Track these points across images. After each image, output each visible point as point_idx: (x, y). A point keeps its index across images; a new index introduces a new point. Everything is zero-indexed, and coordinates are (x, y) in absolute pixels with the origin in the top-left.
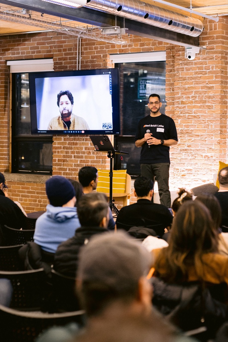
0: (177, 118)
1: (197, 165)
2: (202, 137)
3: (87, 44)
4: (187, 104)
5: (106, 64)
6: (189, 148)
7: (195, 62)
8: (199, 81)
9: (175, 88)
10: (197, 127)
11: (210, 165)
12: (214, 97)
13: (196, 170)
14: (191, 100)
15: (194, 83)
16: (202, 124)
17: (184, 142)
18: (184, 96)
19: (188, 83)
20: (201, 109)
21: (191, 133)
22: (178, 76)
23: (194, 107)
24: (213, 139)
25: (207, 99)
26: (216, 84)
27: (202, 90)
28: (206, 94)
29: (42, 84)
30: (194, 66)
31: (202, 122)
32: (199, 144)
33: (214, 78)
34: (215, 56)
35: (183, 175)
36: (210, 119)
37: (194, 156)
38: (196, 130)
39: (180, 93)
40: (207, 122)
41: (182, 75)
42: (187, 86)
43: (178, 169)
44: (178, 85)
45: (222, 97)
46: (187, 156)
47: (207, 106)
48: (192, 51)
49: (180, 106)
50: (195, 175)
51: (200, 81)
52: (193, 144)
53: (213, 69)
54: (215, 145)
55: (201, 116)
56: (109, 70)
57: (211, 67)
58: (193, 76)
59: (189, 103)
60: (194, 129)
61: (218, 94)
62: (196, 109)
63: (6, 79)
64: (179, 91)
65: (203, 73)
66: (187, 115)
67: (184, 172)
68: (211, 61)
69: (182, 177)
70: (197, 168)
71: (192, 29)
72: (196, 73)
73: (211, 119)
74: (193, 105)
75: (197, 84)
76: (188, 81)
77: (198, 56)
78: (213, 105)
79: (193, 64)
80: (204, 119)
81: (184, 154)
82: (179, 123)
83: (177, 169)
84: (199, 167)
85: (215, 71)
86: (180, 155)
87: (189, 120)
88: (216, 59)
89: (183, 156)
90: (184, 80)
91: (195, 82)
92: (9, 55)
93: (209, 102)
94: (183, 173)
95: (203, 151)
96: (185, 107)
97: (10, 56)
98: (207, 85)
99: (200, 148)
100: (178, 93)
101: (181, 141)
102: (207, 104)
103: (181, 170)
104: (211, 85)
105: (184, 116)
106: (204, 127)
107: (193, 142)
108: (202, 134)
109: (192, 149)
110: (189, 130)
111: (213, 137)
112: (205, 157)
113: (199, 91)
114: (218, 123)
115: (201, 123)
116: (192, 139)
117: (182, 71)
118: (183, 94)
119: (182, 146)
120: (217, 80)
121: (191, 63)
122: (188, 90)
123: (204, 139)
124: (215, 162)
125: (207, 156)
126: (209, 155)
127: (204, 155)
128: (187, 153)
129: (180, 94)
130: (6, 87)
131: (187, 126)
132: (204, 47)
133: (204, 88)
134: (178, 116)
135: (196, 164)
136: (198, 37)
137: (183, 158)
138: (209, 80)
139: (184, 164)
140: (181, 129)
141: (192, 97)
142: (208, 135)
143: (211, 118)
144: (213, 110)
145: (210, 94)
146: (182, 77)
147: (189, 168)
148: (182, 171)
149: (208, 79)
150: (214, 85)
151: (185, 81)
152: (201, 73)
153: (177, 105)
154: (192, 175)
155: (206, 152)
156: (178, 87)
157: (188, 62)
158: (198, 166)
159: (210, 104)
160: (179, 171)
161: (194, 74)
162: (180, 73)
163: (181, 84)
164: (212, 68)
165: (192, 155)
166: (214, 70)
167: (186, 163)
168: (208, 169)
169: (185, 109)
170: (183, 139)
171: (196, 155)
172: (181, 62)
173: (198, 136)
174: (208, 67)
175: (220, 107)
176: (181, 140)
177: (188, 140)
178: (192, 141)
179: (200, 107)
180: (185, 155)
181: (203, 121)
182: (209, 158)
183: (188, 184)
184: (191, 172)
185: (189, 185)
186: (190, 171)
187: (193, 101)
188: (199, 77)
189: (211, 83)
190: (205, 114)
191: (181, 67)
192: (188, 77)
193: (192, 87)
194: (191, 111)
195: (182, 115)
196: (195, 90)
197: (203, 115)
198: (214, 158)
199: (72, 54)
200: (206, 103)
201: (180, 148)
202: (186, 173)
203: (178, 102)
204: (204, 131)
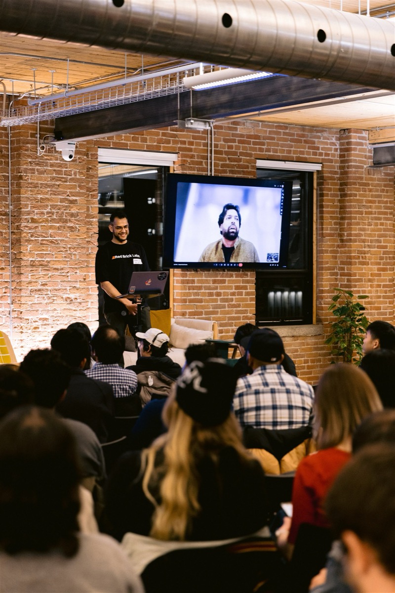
0: (26, 244)
1: (56, 312)
2: (62, 271)
4: (41, 222)
6: (44, 288)
7: (50, 163)
8: (57, 191)
9: (23, 197)
10: (56, 257)
11: (75, 310)
12: (78, 216)
13: (54, 319)
14: (45, 217)
15: (49, 192)
16: (61, 253)
17: (36, 279)
18: (36, 211)
19: (41, 193)
20: (60, 231)
21: (46, 266)
22: (26, 180)
23: (51, 227)
24: (78, 274)
25: (69, 218)
26: (80, 196)
27: (61, 204)
28: (67, 210)
30: (50, 169)
31: (62, 249)
32: (58, 282)
33: (78, 188)
34: (79, 158)
35: (35, 328)
36: (73, 246)
37: (52, 298)
38: (53, 261)
39: (30, 206)
40: (68, 249)
41: (33, 180)
42: (39, 196)
43: (28, 319)
44: (26, 194)
46: (42, 299)
47: (69, 227)
49: (30, 225)
50: (53, 325)
51: (59, 192)
52: (50, 281)
53: (76, 176)
54: (80, 282)
55: (62, 240)
57: (73, 172)
58: (49, 183)
59: (43, 221)
60: (51, 259)
61: (82, 211)
62: (53, 231)
64: (28, 203)
65: (63, 180)
66: (40, 239)
67: (37, 323)
68: (73, 164)
69: (34, 330)
70: (56, 316)
72: (53, 179)
73: (75, 246)
74: (50, 224)
75: (55, 195)
76: (42, 189)
77: (56, 154)
78: (77, 226)
79: (48, 165)
80: (65, 246)
81: (37, 296)
82: (29, 250)
83: (26, 319)
84: (59, 315)
85: (78, 179)
86: (31, 298)
87: (43, 247)
88: (80, 162)
89: (36, 299)
90: (35, 187)
91: (51, 191)
93: (71, 222)
94: (35, 325)
95: (65, 291)
96: (36, 227)
98: (68, 198)
99: (59, 287)
100: (26, 206)
101: (33, 277)
102: (68, 225)
103: (32, 321)
104: (74, 198)
105: (36, 240)
106: (65, 257)
107: (50, 279)
108: (62, 266)
109: (49, 288)
110: (44, 261)
111: (78, 271)
112: (66, 300)
113: (57, 205)
115: (61, 251)
116: (47, 275)
117: (32, 173)
118: (34, 207)
119: (33, 284)
120: (81, 191)
122: (41, 202)
123: (65, 274)
124: (81, 305)
125: (69, 298)
126: (72, 296)
127: (65, 296)
128: (41, 295)
129: (29, 208)
131: (41, 255)
133: (64, 202)
134: (27, 241)
135: (55, 310)
137: (36, 302)
138: (71, 191)
139: (37, 311)
140: (32, 259)
141: (48, 213)
142: (70, 268)
144: (77, 234)
146: (31, 183)
147: (45, 316)
148: (34, 322)
149: (69, 189)
150: (77, 198)
151: (37, 189)
152: (60, 180)
153: (25, 224)
154: (50, 326)
155: (69, 292)
156: (27, 197)
157: (41, 161)
158: (58, 313)
159: (71, 225)
160: (30, 322)
161: (49, 180)
162: (30, 176)
163: (32, 193)
164: (75, 174)
165: (49, 298)
166: (78, 177)
167: (40, 309)
168: (72, 316)
169: (37, 230)
170: (35, 275)
171: (54, 297)
172: (30, 160)
173: (57, 269)
174: (69, 173)
176: (32, 275)
177: (43, 276)
178: (48, 278)
179: (59, 228)
180: (39, 297)
181: (64, 248)
182: (72, 300)
183: (44, 340)
184: (47, 323)
185: (45, 342)
186: (45, 321)
187: (49, 219)
188: (57, 185)
189: (73, 196)
190: (66, 239)
191: (30, 167)
192: (41, 184)
193: (48, 199)
194: (46, 234)
195: (33, 239)
196: (51, 203)
197: (63, 240)
198: (79, 301)
200: (67, 223)
201: (30, 288)
202: (40, 324)
203: (26, 219)
204: (65, 263)
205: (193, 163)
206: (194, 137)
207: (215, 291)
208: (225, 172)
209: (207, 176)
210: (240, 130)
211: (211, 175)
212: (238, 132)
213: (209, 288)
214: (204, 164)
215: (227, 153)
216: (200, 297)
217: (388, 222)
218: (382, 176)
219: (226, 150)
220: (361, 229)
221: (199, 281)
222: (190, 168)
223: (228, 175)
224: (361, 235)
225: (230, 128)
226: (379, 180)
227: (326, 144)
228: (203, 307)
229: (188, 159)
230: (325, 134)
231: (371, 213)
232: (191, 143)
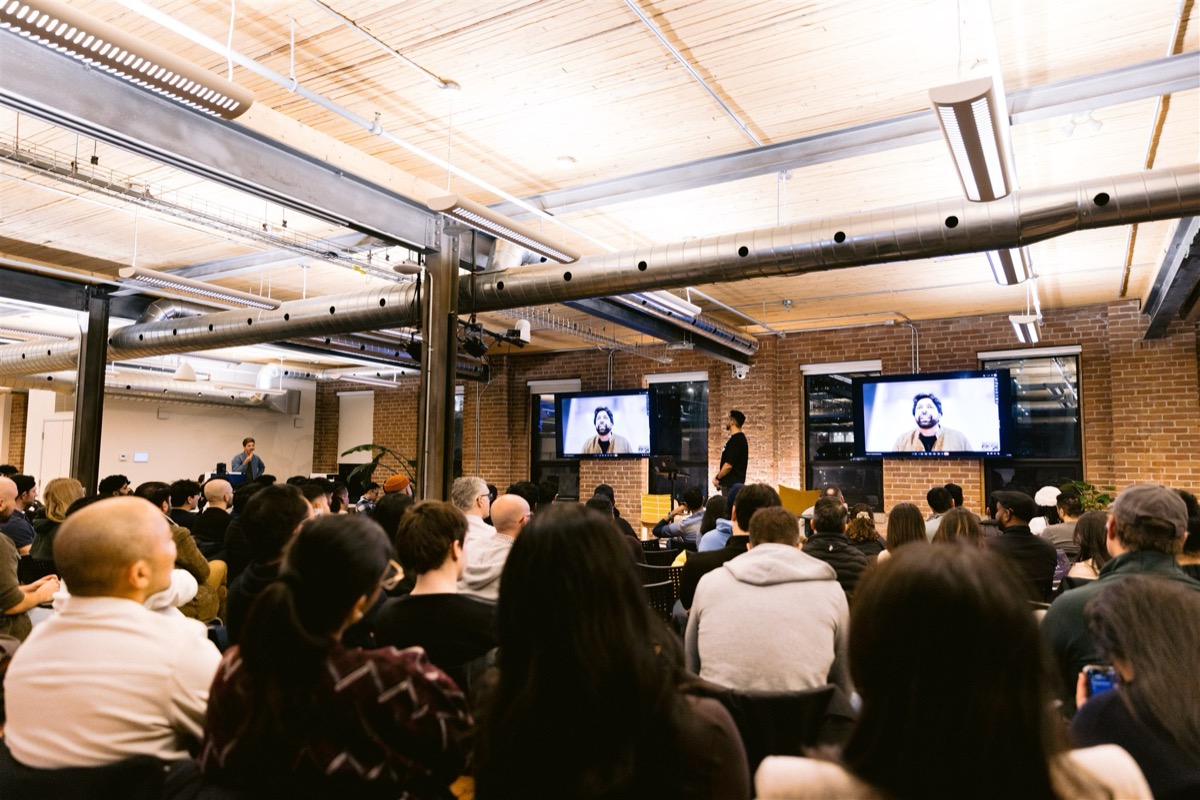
3: (619, 364)
5: (641, 384)
7: (745, 382)
8: (748, 401)
12: (766, 418)
15: (742, 403)
19: (736, 404)
29: (568, 404)
30: (744, 386)
33: (765, 398)
34: (766, 375)
45: (775, 418)
48: (743, 370)
54: (768, 468)
56: (646, 390)
57: (761, 386)
58: (742, 396)
61: (770, 414)
63: (526, 400)
68: (761, 380)
71: (750, 347)
72: (745, 393)
75: (747, 404)
76: (736, 401)
77: (749, 375)
85: (765, 391)
88: (767, 378)
90: (731, 400)
91: (744, 402)
92: (530, 374)
93: (760, 423)
95: (755, 475)
97: (532, 375)
98: (758, 405)
111: (766, 460)
114: (771, 445)
117: (729, 391)
120: (768, 400)
121: (739, 382)
130: (526, 408)
132: (754, 366)
133: (754, 409)
136: (752, 357)
138: (760, 400)
142: (759, 457)
143: (763, 439)
144: (765, 432)
145: (762, 414)
146: (728, 398)
149: (758, 399)
150: (766, 405)
151: (733, 401)
152: (751, 393)
155: (759, 476)
159: (760, 425)
161: (742, 394)
162: (727, 393)
164: (763, 388)
172: (730, 381)
174: (758, 387)
175: (771, 428)
188: (748, 397)
189: (762, 404)
190: (755, 436)
191: (730, 386)
192: (736, 397)
199: (602, 374)
200: (756, 424)
205: (895, 365)
206: (895, 343)
207: (925, 479)
208: (936, 368)
209: (912, 374)
210: (952, 328)
211: (916, 374)
212: (951, 330)
213: (918, 475)
214: (909, 365)
215: (935, 352)
216: (907, 483)
217: (1186, 401)
218: (1171, 346)
219: (936, 348)
220: (1130, 412)
221: (904, 469)
222: (891, 371)
223: (939, 371)
224: (1134, 418)
225: (939, 329)
226: (1165, 352)
227: (1087, 322)
228: (910, 492)
229: (890, 363)
230: (1083, 313)
231: (1150, 392)
232: (894, 349)
